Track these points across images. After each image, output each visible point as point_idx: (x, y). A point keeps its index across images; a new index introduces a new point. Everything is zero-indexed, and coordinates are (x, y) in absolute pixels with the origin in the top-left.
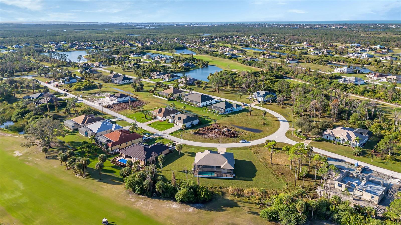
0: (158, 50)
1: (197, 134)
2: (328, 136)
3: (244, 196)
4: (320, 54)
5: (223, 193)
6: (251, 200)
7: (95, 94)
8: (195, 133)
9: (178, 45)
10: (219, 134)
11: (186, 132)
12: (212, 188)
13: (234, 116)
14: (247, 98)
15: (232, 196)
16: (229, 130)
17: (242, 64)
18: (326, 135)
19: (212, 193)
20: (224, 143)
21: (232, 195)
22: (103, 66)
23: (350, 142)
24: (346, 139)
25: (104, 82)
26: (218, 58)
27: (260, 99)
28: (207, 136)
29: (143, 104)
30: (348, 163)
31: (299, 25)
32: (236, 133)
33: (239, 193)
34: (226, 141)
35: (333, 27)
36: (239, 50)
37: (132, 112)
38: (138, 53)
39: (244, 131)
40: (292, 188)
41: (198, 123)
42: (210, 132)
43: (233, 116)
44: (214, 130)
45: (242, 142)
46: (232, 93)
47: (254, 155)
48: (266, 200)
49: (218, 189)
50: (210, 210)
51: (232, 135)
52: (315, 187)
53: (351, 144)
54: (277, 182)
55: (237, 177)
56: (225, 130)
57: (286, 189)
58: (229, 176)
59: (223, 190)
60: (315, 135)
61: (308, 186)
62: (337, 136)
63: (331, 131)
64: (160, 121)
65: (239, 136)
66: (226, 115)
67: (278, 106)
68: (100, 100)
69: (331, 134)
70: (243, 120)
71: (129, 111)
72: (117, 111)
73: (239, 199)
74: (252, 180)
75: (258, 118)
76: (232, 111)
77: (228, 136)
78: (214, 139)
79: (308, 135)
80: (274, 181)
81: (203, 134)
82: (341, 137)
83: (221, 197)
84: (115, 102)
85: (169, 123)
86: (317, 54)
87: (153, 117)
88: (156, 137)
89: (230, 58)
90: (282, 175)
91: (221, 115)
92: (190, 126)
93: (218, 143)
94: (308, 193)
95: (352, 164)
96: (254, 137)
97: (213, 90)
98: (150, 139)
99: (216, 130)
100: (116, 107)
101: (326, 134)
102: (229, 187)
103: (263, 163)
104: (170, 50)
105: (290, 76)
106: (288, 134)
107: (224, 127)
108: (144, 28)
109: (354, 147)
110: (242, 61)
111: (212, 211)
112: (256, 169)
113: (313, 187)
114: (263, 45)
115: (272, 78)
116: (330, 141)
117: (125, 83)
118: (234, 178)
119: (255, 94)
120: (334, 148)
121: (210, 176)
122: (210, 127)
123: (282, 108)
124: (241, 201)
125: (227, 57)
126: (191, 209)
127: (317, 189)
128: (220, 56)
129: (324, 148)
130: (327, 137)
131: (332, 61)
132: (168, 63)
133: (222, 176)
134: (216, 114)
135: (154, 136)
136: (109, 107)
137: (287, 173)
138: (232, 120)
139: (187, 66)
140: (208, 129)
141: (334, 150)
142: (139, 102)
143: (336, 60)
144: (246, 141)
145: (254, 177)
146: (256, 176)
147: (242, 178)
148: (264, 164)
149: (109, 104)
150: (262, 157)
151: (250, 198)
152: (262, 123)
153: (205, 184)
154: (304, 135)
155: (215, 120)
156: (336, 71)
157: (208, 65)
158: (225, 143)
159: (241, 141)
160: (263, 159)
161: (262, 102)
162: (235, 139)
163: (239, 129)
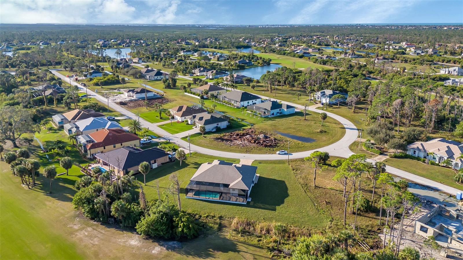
0: (216, 48)
1: (219, 140)
2: (415, 151)
3: (253, 234)
4: (422, 54)
5: (221, 227)
6: (261, 242)
7: (115, 89)
8: (217, 139)
9: (242, 44)
10: (250, 142)
11: (205, 137)
12: (207, 216)
13: (282, 119)
14: (307, 99)
15: (234, 232)
16: (266, 137)
17: (314, 62)
18: (412, 150)
19: (204, 226)
20: (253, 153)
21: (235, 230)
22: (143, 62)
23: (452, 162)
24: (446, 157)
25: (134, 78)
26: (285, 57)
27: (324, 101)
28: (233, 143)
29: (168, 101)
30: (445, 193)
31: (401, 26)
32: (275, 141)
33: (247, 229)
34: (257, 151)
35: (445, 28)
36: (315, 49)
37: (147, 110)
38: (191, 50)
39: (288, 139)
40: (338, 227)
41: (227, 126)
42: (239, 138)
43: (279, 120)
44: (246, 135)
45: (279, 154)
46: (289, 93)
47: (292, 172)
48: (289, 244)
49: (216, 220)
50: (188, 253)
51: (268, 143)
52: (379, 229)
53: (453, 164)
54: (316, 215)
55: (252, 204)
56: (261, 136)
57: (327, 228)
58: (241, 200)
59: (223, 222)
60: (394, 148)
61: (367, 226)
62: (430, 151)
63: (422, 144)
64: (178, 122)
65: (278, 145)
66: (270, 119)
67: (348, 110)
68: (117, 95)
69: (421, 147)
70: (293, 126)
71: (144, 109)
72: (130, 108)
73: (242, 239)
74: (275, 210)
75: (315, 123)
76: (280, 113)
77: (262, 145)
78: (241, 147)
79: (385, 149)
80: (311, 213)
81: (227, 140)
82: (437, 152)
83: (215, 233)
84: (132, 98)
85: (188, 124)
86: (418, 54)
87: (170, 117)
88: (162, 140)
89: (301, 57)
90: (328, 206)
91: (264, 118)
92: (214, 130)
93: (244, 153)
94: (365, 237)
95: (451, 196)
96: (301, 147)
97: (265, 90)
98: (152, 142)
99: (248, 136)
100: (132, 104)
101: (413, 148)
102: (234, 218)
103: (301, 185)
104: (230, 48)
105: (375, 77)
106: (353, 146)
107: (261, 133)
108: (212, 29)
109: (458, 169)
110: (314, 60)
111: (191, 255)
112: (287, 193)
113: (375, 229)
114: (347, 45)
115: (349, 77)
116: (418, 159)
117: (158, 79)
118: (248, 205)
119: (319, 94)
120: (424, 169)
121: (211, 198)
122: (241, 132)
123: (354, 112)
124: (244, 243)
125: (297, 55)
126: (157, 249)
127: (382, 232)
128: (289, 55)
129: (406, 168)
130: (415, 153)
131: (439, 61)
132: (222, 61)
133: (229, 200)
134: (257, 116)
135: (160, 140)
136: (122, 104)
137: (336, 202)
138: (277, 124)
139: (243, 63)
140: (238, 135)
141: (424, 173)
142: (162, 100)
143: (445, 60)
144: (286, 152)
145: (279, 205)
146: (284, 204)
147: (261, 205)
148: (303, 186)
149: (123, 101)
150: (303, 175)
151: (262, 239)
152: (319, 131)
153: (199, 210)
154: (377, 148)
155: (252, 125)
156: (442, 72)
157: (270, 63)
158: (255, 153)
159: (278, 152)
160: (303, 179)
161: (326, 104)
162: (271, 149)
163: (282, 137)
